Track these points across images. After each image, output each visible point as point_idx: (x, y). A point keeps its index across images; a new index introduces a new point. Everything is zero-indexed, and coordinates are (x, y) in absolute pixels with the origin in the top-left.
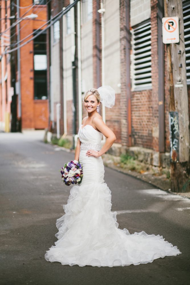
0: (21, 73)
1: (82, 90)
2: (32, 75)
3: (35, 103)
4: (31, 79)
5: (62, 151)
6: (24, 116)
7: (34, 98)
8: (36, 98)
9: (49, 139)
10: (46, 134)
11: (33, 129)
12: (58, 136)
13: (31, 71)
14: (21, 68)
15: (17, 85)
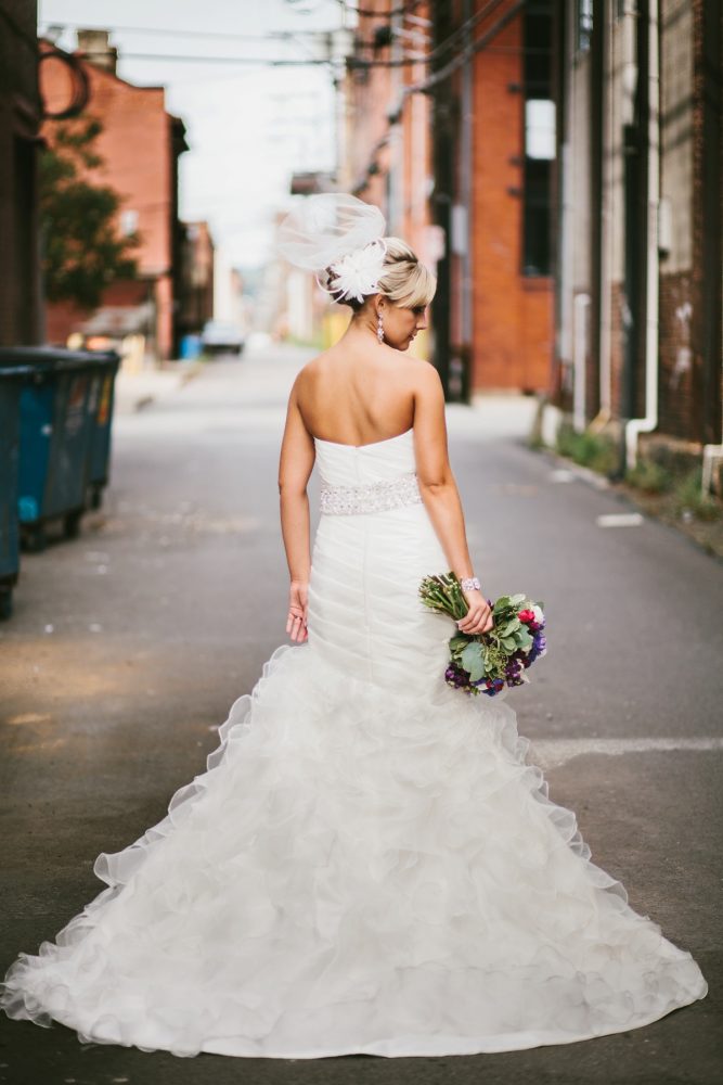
0: (475, 168)
1: (658, 241)
2: (514, 178)
3: (527, 289)
4: (512, 193)
5: (580, 482)
6: (482, 343)
7: (523, 272)
8: (531, 268)
9: (550, 434)
10: (540, 415)
11: (515, 391)
12: (579, 420)
13: (513, 162)
14: (475, 148)
15: (459, 216)
